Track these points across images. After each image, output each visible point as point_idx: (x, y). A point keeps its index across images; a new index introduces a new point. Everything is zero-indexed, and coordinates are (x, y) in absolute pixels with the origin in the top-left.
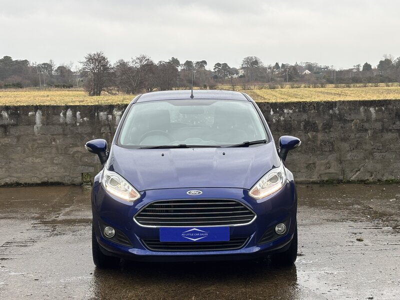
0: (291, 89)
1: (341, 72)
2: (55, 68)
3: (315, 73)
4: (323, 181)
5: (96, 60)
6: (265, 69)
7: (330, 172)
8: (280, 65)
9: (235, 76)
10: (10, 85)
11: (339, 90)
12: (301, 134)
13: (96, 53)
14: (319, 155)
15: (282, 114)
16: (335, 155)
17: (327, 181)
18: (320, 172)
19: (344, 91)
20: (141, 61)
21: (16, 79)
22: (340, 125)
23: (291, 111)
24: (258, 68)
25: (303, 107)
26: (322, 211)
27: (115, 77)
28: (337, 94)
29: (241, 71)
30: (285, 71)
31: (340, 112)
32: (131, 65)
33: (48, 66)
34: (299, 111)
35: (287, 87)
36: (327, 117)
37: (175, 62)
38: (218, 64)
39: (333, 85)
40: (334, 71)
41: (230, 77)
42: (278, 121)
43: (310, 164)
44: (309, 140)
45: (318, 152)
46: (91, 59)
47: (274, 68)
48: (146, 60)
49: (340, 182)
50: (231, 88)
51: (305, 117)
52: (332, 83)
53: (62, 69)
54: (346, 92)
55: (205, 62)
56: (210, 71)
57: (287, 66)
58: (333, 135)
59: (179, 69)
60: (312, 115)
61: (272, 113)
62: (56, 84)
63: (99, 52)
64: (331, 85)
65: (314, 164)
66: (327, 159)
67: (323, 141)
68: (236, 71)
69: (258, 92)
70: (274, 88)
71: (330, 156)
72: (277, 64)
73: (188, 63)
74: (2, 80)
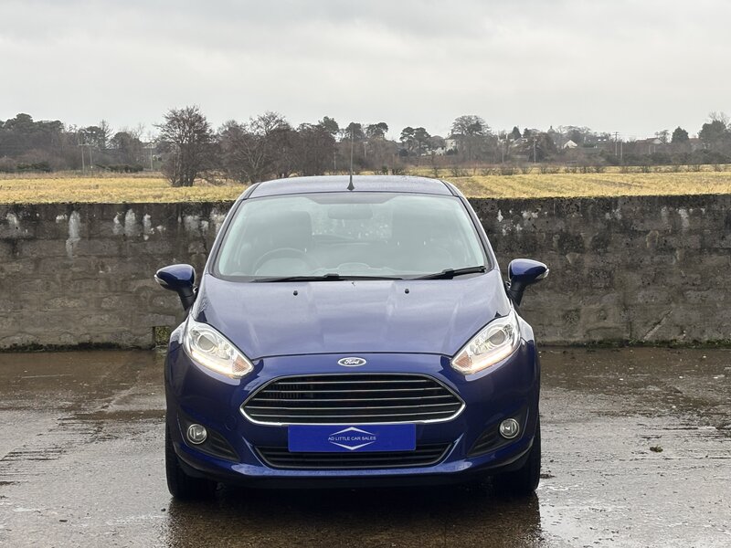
0: (541, 175)
1: (632, 145)
2: (111, 135)
3: (585, 146)
4: (594, 342)
5: (185, 121)
6: (493, 139)
7: (606, 325)
8: (522, 132)
9: (439, 151)
10: (28, 167)
11: (628, 177)
12: (554, 256)
13: (185, 109)
14: (587, 294)
15: (519, 219)
16: (616, 295)
17: (600, 342)
18: (589, 326)
19: (637, 180)
20: (267, 124)
21: (38, 155)
22: (624, 240)
23: (535, 215)
24: (482, 137)
25: (557, 207)
26: (590, 396)
27: (220, 152)
28: (625, 184)
29: (449, 142)
30: (531, 142)
31: (624, 217)
32: (250, 131)
33: (97, 133)
34: (550, 215)
35: (533, 171)
36: (600, 225)
37: (330, 125)
38: (409, 130)
39: (618, 168)
40: (620, 142)
41: (430, 153)
42: (512, 233)
43: (570, 311)
44: (567, 266)
45: (584, 290)
46: (176, 120)
47: (510, 136)
48: (277, 121)
49: (624, 344)
50: (431, 173)
51: (560, 225)
52: (615, 164)
53: (123, 138)
54: (642, 180)
55: (384, 126)
56: (393, 142)
57: (535, 134)
58: (610, 258)
59: (338, 137)
60: (573, 223)
61: (500, 218)
62: (112, 165)
63: (191, 107)
64: (614, 169)
65: (577, 310)
66: (600, 301)
67: (593, 269)
68: (442, 143)
69: (480, 180)
70: (510, 174)
71: (606, 297)
72: (516, 130)
73: (354, 128)
74: (15, 158)
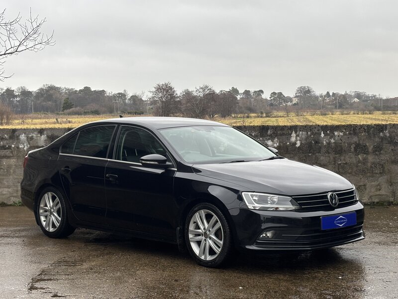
0: (341, 116)
1: (388, 100)
2: (129, 97)
3: (364, 101)
4: (374, 202)
5: (164, 89)
6: (317, 98)
7: (381, 194)
8: (331, 94)
9: (289, 104)
10: (88, 112)
11: (386, 117)
12: (352, 156)
13: (164, 83)
14: (370, 177)
15: (333, 136)
16: (386, 177)
17: (377, 203)
18: (371, 194)
19: (390, 118)
20: (204, 91)
21: (94, 106)
22: (391, 147)
23: (341, 134)
24: (311, 97)
25: (353, 129)
26: (373, 234)
27: (181, 105)
28: (385, 120)
29: (294, 99)
30: (336, 99)
31: (390, 135)
32: (195, 94)
33: (122, 96)
34: (350, 134)
35: (337, 114)
36: (377, 139)
37: (235, 91)
38: (274, 93)
39: (381, 112)
40: (381, 99)
41: (284, 105)
42: (329, 143)
43: (361, 186)
44: (359, 162)
45: (368, 174)
46: (159, 89)
47: (325, 96)
48: (209, 89)
49: (390, 204)
50: (285, 114)
51: (355, 139)
52: (379, 110)
53: (134, 98)
54: (393, 118)
55: (262, 91)
56: (266, 99)
57: (338, 95)
58: (383, 157)
59: (239, 97)
60: (362, 138)
61: (322, 135)
62: (129, 111)
63: (167, 82)
64: (378, 112)
65: (364, 185)
66: (377, 180)
67: (373, 163)
68: (290, 100)
69: (310, 118)
70: (325, 115)
71: (380, 178)
72: (328, 93)
73: (247, 93)
74: (82, 108)
